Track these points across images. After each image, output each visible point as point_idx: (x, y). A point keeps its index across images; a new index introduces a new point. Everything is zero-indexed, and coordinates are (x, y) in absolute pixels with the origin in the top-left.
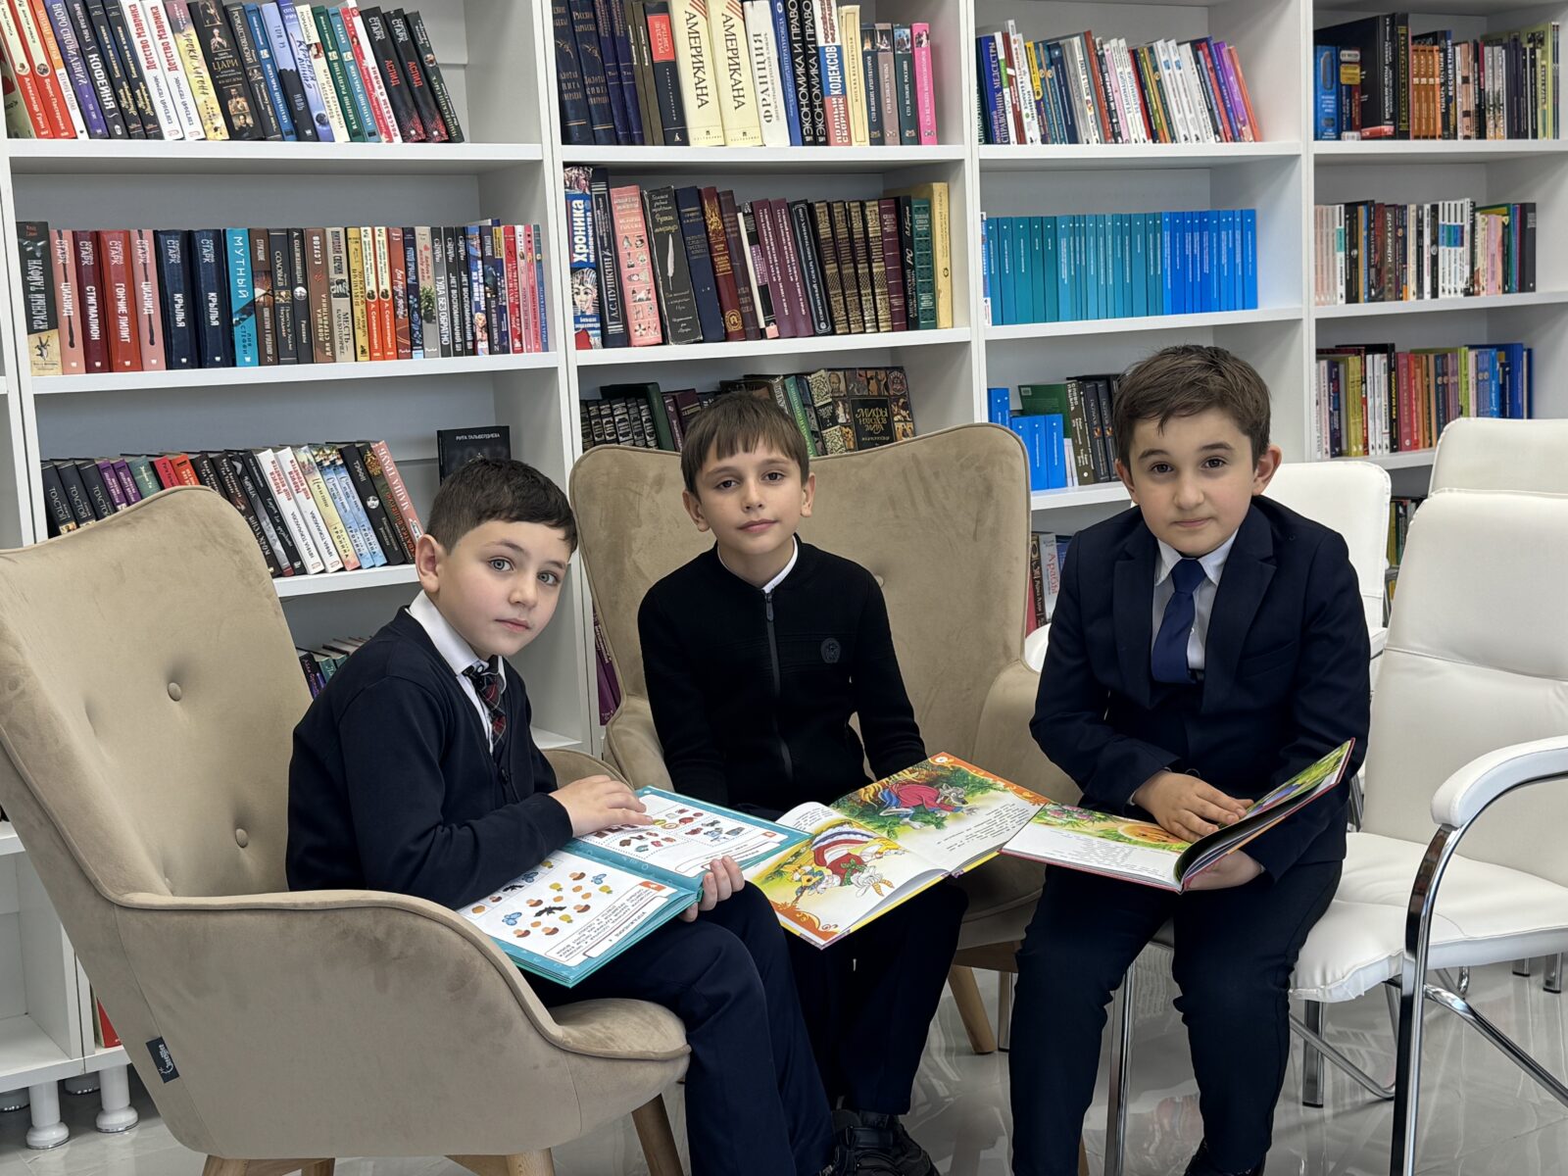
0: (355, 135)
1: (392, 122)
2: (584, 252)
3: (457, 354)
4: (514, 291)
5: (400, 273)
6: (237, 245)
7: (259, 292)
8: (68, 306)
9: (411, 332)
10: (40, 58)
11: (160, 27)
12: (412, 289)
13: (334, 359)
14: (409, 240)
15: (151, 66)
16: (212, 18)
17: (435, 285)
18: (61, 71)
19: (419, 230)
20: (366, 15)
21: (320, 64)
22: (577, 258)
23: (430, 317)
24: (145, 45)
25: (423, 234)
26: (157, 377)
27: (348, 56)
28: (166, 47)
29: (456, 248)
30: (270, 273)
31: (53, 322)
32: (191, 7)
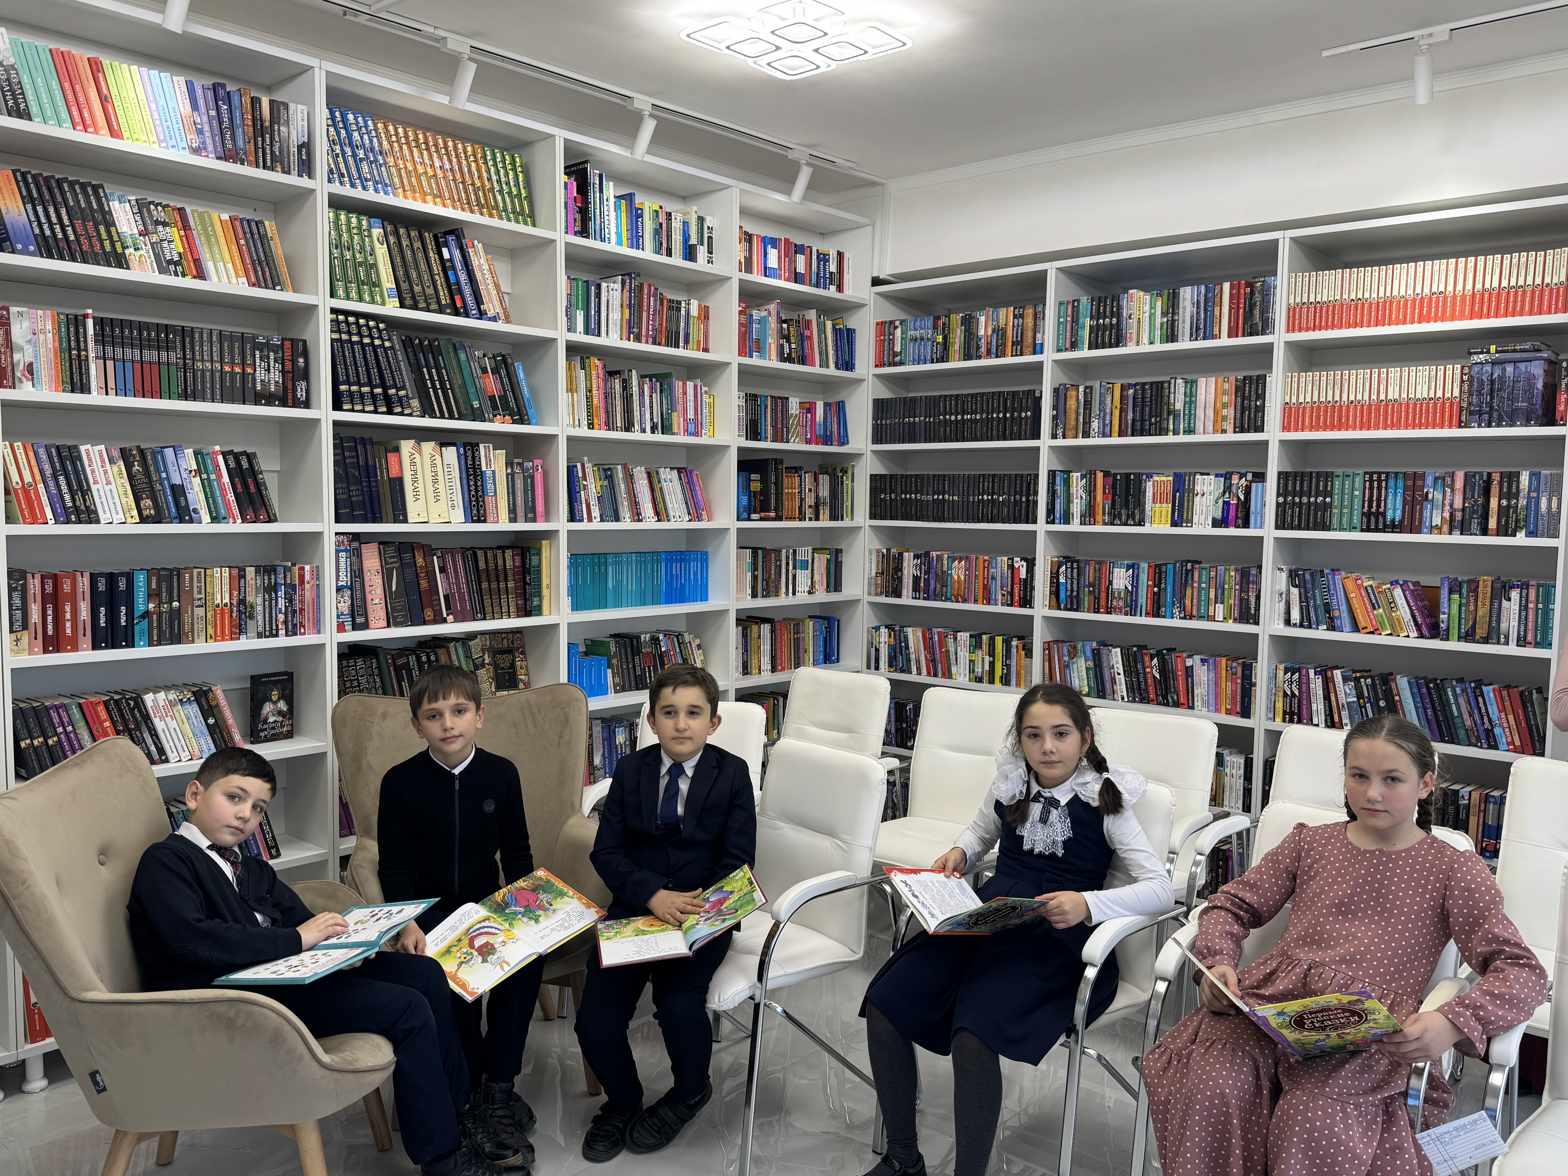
0: (215, 519)
1: (236, 512)
2: (344, 580)
3: (266, 637)
4: (302, 602)
5: (235, 593)
6: (140, 579)
7: (151, 606)
8: (35, 616)
9: (240, 625)
10: (28, 478)
11: (103, 461)
12: (242, 602)
13: (193, 642)
14: (242, 575)
15: (96, 482)
16: (134, 456)
17: (256, 599)
18: (41, 486)
19: (248, 569)
20: (224, 454)
21: (197, 481)
22: (340, 584)
23: (251, 617)
24: (93, 471)
25: (250, 572)
26: (86, 655)
27: (213, 477)
28: (106, 472)
29: (270, 579)
30: (158, 595)
31: (25, 626)
32: (122, 450)
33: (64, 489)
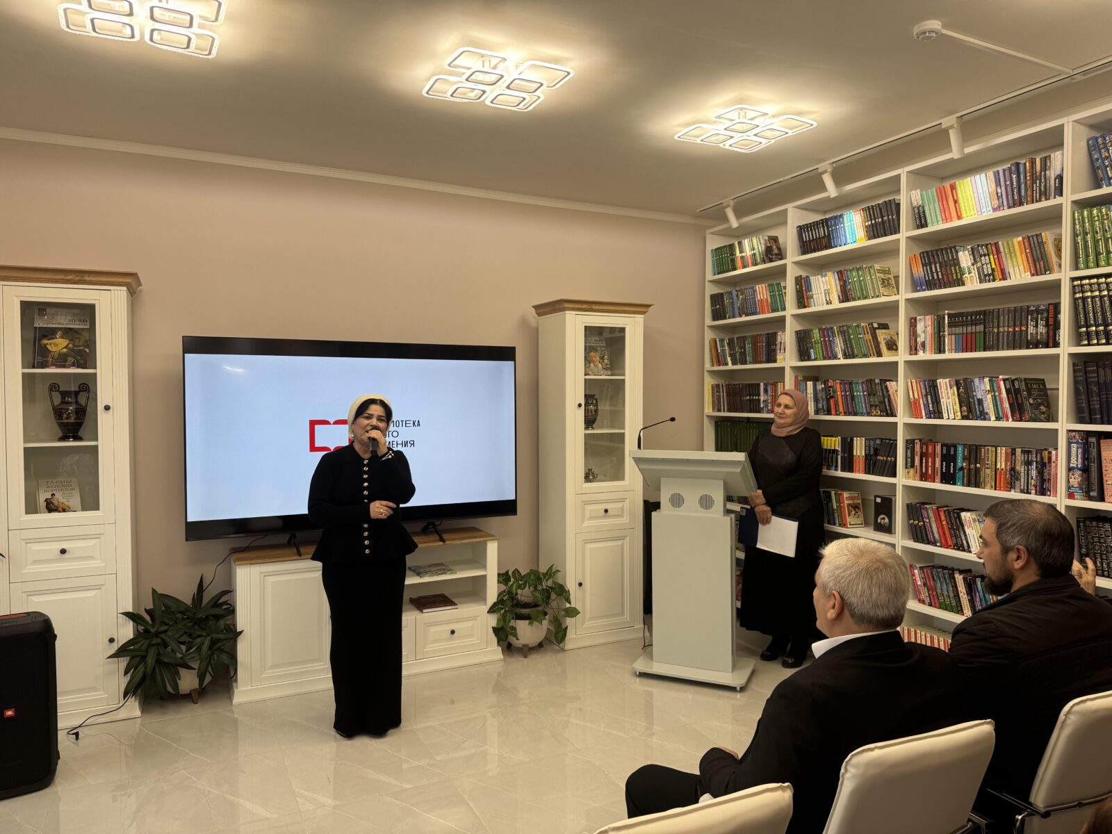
0: (998, 418)
1: (1009, 414)
4: (1049, 474)
5: (1009, 463)
6: (960, 449)
7: (964, 464)
8: (917, 462)
9: (1011, 483)
10: (916, 397)
11: (947, 387)
12: (1013, 469)
13: (984, 488)
14: (1013, 453)
15: (943, 398)
16: (961, 384)
17: (1021, 468)
18: (921, 400)
19: (1017, 450)
20: (1004, 380)
21: (989, 396)
23: (1018, 479)
24: (942, 392)
26: (938, 486)
27: (997, 394)
28: (948, 393)
29: (1028, 457)
30: (969, 459)
31: (913, 466)
32: (956, 381)
33: (930, 401)
